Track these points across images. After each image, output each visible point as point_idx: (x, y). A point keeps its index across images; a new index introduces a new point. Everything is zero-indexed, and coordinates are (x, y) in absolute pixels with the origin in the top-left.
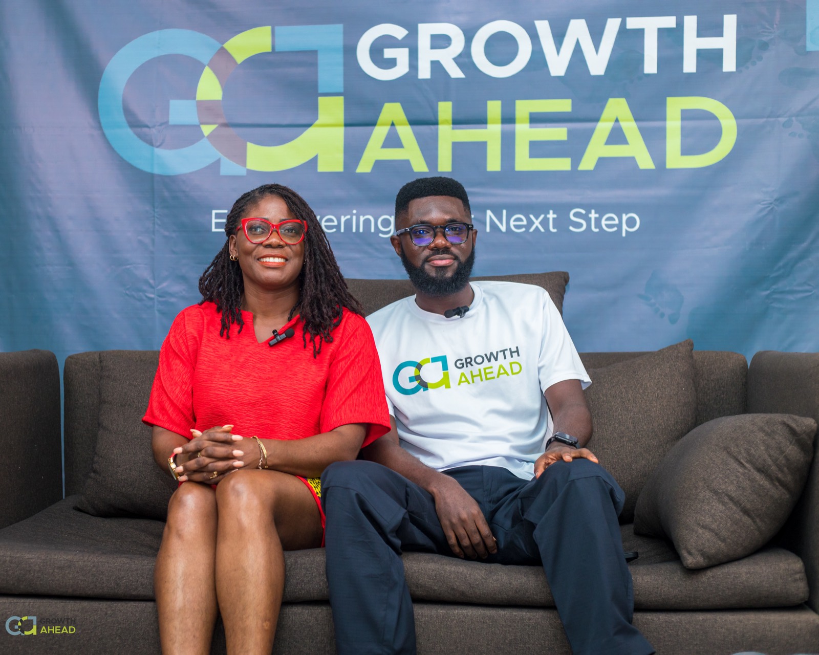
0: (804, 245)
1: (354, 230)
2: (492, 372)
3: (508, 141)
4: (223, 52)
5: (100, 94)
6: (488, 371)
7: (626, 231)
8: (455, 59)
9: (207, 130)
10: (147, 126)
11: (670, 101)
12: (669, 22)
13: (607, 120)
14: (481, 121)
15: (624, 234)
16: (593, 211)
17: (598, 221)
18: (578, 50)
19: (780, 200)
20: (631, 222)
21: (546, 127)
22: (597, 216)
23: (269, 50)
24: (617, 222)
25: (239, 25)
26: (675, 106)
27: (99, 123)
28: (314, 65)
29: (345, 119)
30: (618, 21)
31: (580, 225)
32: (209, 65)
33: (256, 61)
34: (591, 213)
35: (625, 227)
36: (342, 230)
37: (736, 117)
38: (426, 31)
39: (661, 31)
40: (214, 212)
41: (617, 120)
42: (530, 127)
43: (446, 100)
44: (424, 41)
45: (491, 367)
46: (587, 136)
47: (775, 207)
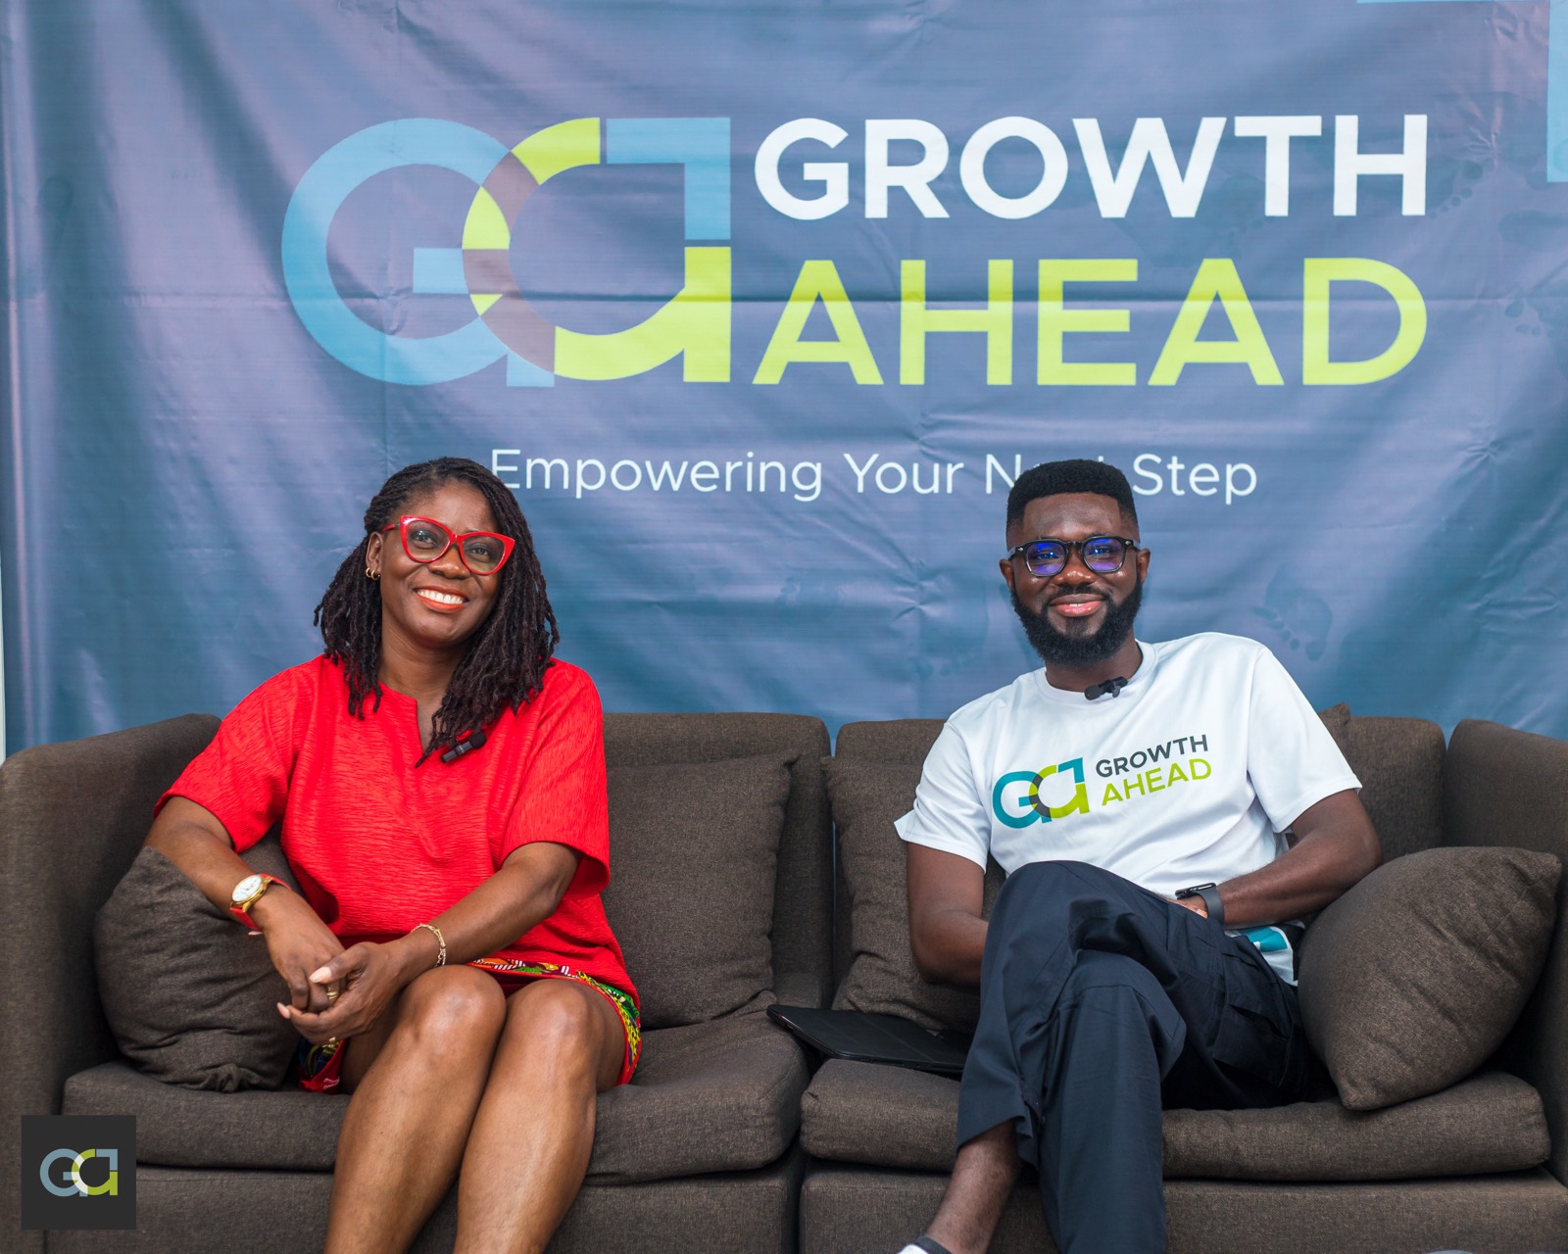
0: (1542, 522)
1: (749, 488)
2: (1160, 778)
3: (1025, 335)
4: (511, 163)
5: (286, 236)
6: (1153, 776)
7: (1233, 494)
8: (930, 185)
9: (482, 303)
10: (374, 297)
11: (1310, 264)
12: (1310, 125)
13: (1201, 298)
14: (976, 294)
15: (1229, 501)
16: (1175, 459)
17: (1183, 477)
18: (1149, 172)
19: (1500, 444)
20: (1241, 480)
21: (1092, 308)
22: (1182, 467)
23: (597, 161)
24: (1216, 478)
25: (543, 114)
26: (1319, 275)
27: (285, 287)
28: (679, 189)
29: (733, 288)
30: (1221, 122)
31: (1152, 484)
32: (483, 185)
33: (571, 181)
34: (1170, 462)
35: (1230, 487)
36: (728, 488)
37: (1426, 297)
38: (879, 133)
39: (1296, 142)
40: (496, 453)
41: (1217, 298)
42: (1065, 308)
43: (915, 256)
44: (875, 152)
45: (1159, 770)
46: (1163, 327)
47: (1493, 457)
